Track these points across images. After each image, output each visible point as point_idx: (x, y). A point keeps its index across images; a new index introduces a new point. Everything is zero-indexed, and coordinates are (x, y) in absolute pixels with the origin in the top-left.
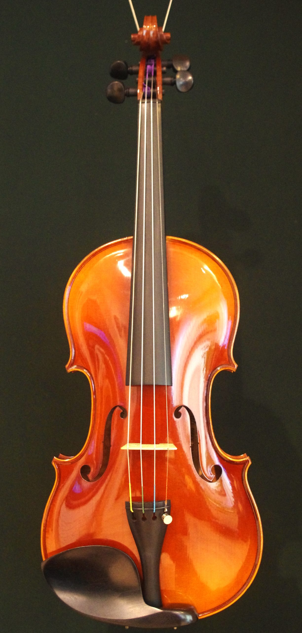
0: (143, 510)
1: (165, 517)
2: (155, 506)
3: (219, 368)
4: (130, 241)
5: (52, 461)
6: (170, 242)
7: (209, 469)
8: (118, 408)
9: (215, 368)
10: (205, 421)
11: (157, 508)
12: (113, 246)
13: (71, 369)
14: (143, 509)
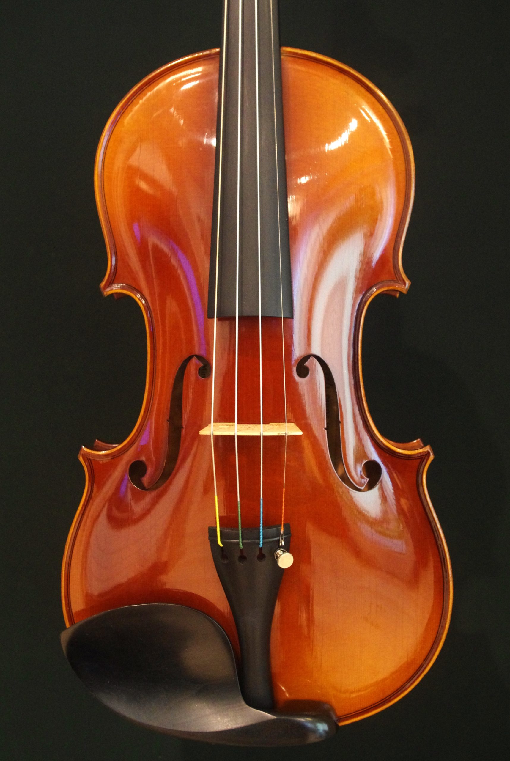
0: (241, 544)
1: (280, 555)
2: (261, 536)
3: (375, 289)
4: (214, 56)
5: (78, 455)
6: (289, 58)
7: (360, 468)
8: (194, 360)
9: (369, 289)
10: (353, 383)
11: (265, 540)
12: (184, 66)
13: (108, 289)
14: (241, 541)
